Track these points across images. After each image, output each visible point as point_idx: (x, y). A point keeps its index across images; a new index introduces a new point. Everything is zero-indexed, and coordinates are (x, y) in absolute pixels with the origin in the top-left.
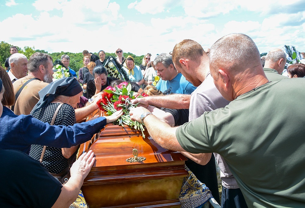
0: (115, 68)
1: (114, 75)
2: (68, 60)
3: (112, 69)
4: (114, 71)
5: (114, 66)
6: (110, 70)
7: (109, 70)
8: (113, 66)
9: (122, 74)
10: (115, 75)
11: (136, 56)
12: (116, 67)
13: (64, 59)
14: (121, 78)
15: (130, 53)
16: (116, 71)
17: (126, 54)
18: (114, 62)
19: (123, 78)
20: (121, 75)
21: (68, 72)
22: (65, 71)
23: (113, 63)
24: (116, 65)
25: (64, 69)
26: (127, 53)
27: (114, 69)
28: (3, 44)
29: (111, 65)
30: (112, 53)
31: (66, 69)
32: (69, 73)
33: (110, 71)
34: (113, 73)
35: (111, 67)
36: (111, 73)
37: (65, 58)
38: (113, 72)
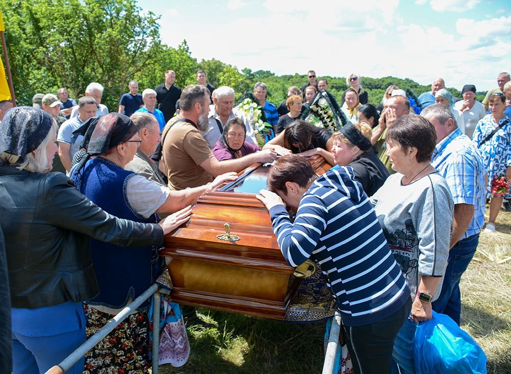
0: (329, 107)
1: (325, 118)
2: (264, 89)
3: (324, 109)
4: (327, 112)
5: (328, 105)
6: (321, 110)
7: (319, 110)
8: (326, 104)
9: (338, 117)
10: (327, 118)
11: (420, 85)
12: (331, 106)
13: (258, 87)
14: (337, 123)
15: (410, 79)
16: (330, 112)
17: (401, 82)
18: (328, 98)
19: (339, 124)
20: (337, 120)
21: (259, 109)
22: (254, 109)
23: (327, 100)
24: (330, 103)
25: (255, 105)
26: (404, 79)
27: (327, 110)
28: (213, 62)
29: (323, 102)
30: (378, 79)
31: (258, 105)
32: (260, 111)
33: (321, 112)
34: (325, 115)
35: (322, 106)
36: (321, 114)
37: (261, 87)
38: (325, 113)
